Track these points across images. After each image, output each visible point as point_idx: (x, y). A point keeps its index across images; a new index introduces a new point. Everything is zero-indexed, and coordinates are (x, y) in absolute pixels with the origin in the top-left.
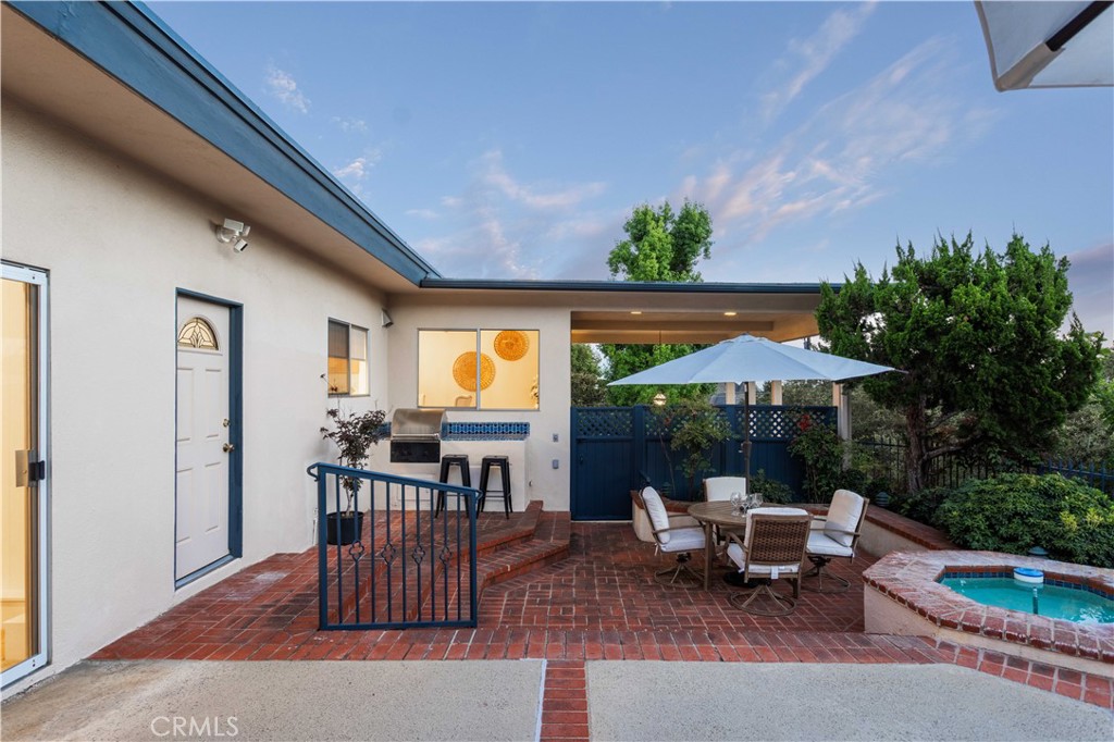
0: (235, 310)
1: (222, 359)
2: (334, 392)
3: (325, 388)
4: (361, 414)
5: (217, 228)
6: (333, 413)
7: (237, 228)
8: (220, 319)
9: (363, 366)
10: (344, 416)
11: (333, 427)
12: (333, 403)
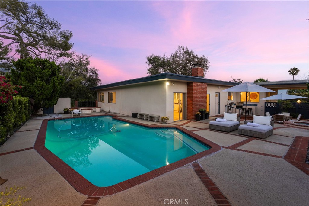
0: (219, 93)
1: (218, 97)
2: (229, 100)
3: (227, 99)
4: (231, 102)
5: (218, 87)
6: (228, 102)
7: (220, 87)
8: (218, 94)
9: (232, 96)
10: (229, 102)
11: (228, 103)
12: (228, 101)
